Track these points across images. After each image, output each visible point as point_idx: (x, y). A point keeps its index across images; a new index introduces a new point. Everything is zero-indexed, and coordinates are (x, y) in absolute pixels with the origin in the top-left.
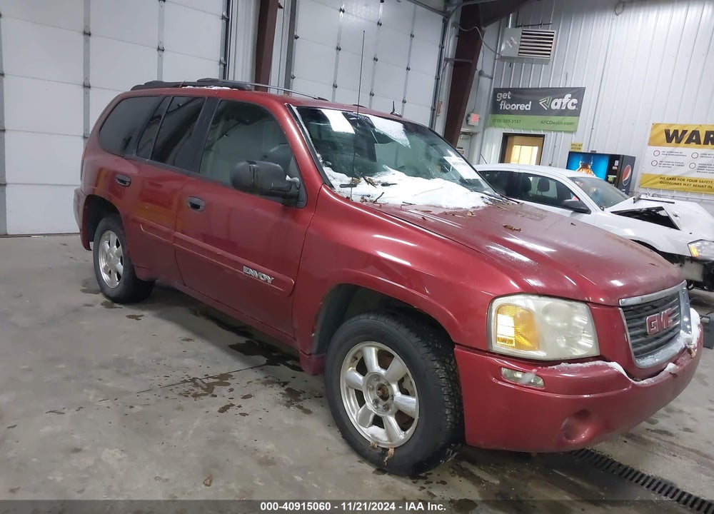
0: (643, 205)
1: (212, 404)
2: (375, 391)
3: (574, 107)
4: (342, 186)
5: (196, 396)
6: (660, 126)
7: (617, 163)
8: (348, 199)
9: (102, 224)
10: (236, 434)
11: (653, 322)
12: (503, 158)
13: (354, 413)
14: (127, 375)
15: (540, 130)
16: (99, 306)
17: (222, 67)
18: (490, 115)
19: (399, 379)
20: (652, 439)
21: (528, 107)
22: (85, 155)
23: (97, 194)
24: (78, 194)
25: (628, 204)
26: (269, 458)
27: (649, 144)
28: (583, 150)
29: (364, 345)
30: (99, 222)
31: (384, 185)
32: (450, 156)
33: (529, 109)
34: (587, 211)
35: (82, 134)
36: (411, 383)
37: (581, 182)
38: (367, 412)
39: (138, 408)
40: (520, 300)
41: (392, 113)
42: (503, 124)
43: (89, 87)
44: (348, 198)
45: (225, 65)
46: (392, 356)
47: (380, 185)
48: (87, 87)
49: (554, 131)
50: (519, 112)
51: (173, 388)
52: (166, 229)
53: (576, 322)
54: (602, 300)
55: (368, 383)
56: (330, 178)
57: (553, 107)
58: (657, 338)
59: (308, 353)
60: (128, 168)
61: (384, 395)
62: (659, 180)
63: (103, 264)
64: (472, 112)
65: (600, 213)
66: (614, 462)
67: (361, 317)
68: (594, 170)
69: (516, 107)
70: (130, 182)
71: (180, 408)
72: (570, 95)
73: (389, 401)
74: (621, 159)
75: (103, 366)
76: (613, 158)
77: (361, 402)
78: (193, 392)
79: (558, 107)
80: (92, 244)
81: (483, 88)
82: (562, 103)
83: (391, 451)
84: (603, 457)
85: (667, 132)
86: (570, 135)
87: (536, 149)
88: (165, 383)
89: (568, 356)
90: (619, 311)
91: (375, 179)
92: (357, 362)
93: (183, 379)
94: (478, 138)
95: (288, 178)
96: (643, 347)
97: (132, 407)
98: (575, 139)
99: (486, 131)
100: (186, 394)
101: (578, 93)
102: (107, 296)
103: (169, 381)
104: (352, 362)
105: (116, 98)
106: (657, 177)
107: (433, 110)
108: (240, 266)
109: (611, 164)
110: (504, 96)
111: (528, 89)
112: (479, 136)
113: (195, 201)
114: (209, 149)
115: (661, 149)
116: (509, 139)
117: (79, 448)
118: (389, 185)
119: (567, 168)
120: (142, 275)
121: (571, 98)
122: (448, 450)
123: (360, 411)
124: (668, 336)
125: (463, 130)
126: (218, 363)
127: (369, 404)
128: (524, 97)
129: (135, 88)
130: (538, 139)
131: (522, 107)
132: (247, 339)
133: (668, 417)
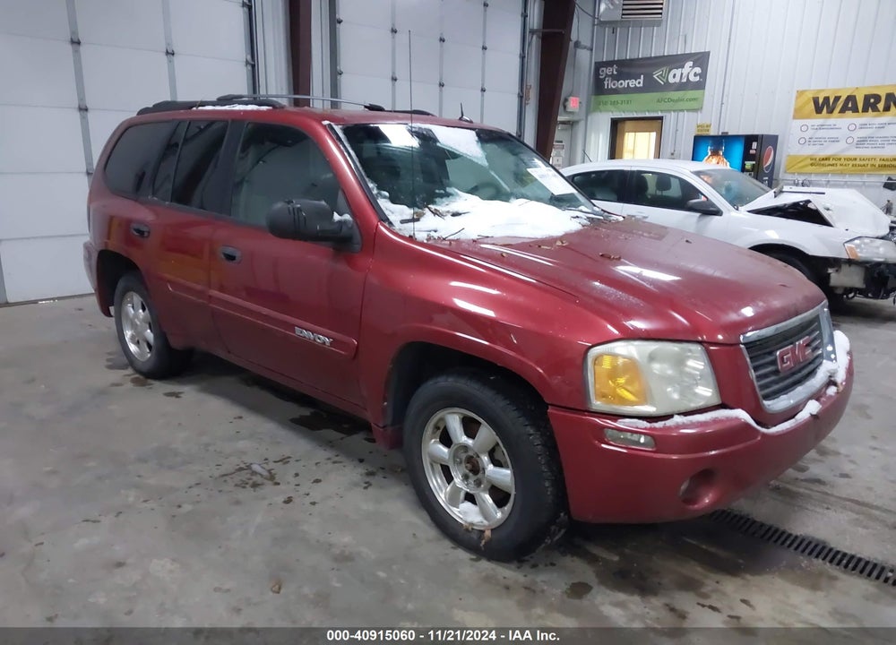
0: (787, 199)
1: (275, 495)
2: (463, 465)
3: (698, 78)
4: (403, 222)
5: (255, 485)
6: (807, 93)
7: (755, 145)
8: (411, 239)
9: (121, 285)
10: (305, 527)
11: (784, 356)
12: (614, 153)
13: (442, 491)
14: (171, 468)
15: (657, 111)
16: (130, 385)
17: (250, 68)
18: (593, 97)
19: (489, 449)
20: (802, 490)
21: (639, 83)
22: (90, 200)
23: (111, 249)
24: (87, 247)
25: (768, 200)
26: (347, 553)
27: (794, 118)
28: (713, 132)
29: (445, 412)
30: (117, 283)
31: (455, 214)
32: (536, 167)
33: (641, 85)
34: (718, 213)
35: (85, 170)
36: (503, 453)
37: (710, 176)
38: (456, 490)
39: (187, 508)
40: (622, 348)
41: (460, 119)
42: (609, 106)
43: (86, 110)
44: (411, 237)
45: (253, 66)
46: (480, 424)
47: (449, 216)
48: (83, 109)
49: (674, 111)
50: (628, 90)
51: (227, 478)
52: (199, 287)
53: (690, 367)
54: (720, 337)
55: (455, 456)
56: (387, 213)
57: (671, 80)
58: (793, 374)
59: (381, 425)
60: (143, 214)
61: (475, 468)
62: (810, 162)
63: (128, 334)
64: (570, 95)
65: (734, 213)
66: (754, 522)
67: (439, 379)
68: (726, 155)
69: (625, 83)
70: (149, 232)
71: (238, 503)
72: (691, 63)
73: (480, 475)
74: (760, 141)
75: (142, 460)
76: (749, 140)
77: (449, 479)
78: (251, 482)
79: (677, 80)
80: (112, 309)
81: (582, 63)
82: (682, 74)
83: (488, 533)
84: (742, 518)
85: (816, 101)
86: (695, 114)
87: (654, 135)
88: (217, 473)
89: (683, 409)
90: (741, 348)
91: (441, 208)
92: (439, 432)
93: (238, 467)
94: (580, 128)
95: (336, 217)
96: (776, 387)
97: (180, 506)
98: (700, 118)
99: (589, 118)
100: (243, 485)
101: (701, 59)
102: (138, 371)
103: (223, 470)
104: (434, 433)
105: (121, 124)
106: (806, 158)
107: (521, 97)
108: (292, 327)
109: (747, 147)
110: (608, 71)
111: (638, 59)
112: (582, 124)
113: (229, 251)
114: (239, 185)
115: (809, 122)
116: (619, 125)
117: (122, 561)
118: (460, 214)
119: (693, 160)
120: (176, 343)
121: (693, 67)
122: (553, 528)
123: (448, 489)
124: (805, 370)
125: (560, 118)
126: (279, 443)
127: (458, 480)
128: (633, 71)
129: (142, 112)
130: (654, 123)
131: (633, 83)
132: (312, 410)
133: (821, 461)
